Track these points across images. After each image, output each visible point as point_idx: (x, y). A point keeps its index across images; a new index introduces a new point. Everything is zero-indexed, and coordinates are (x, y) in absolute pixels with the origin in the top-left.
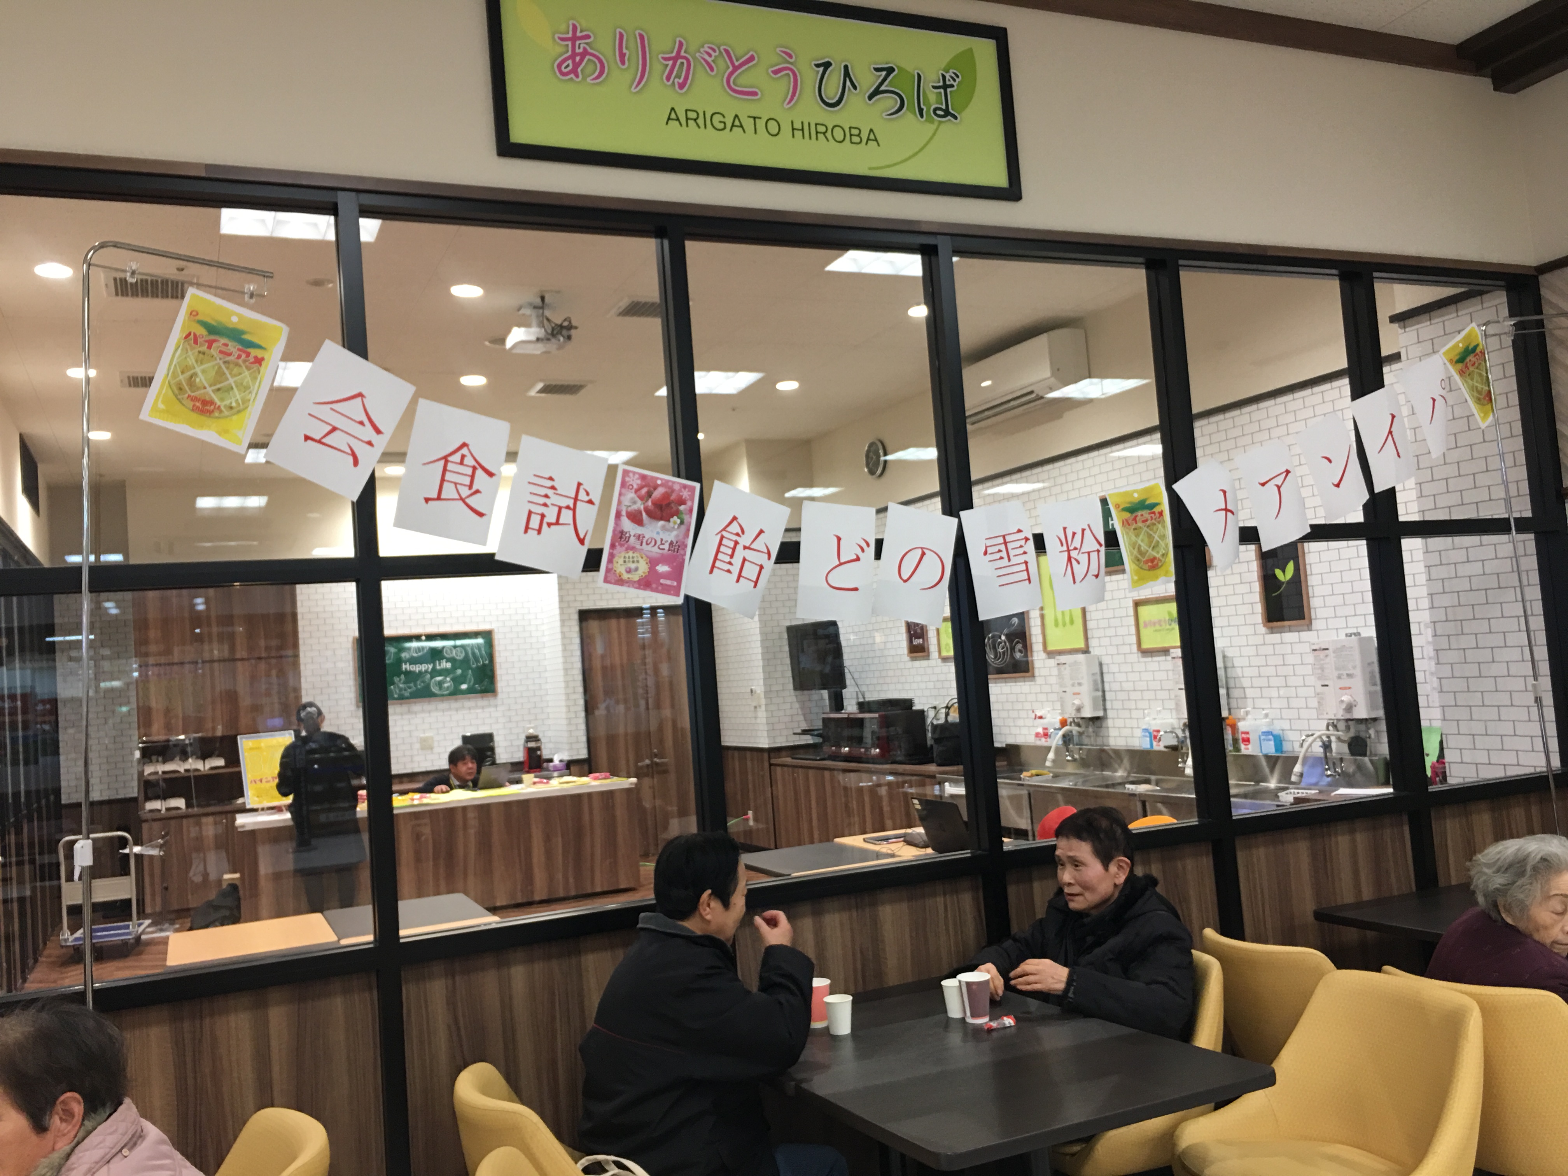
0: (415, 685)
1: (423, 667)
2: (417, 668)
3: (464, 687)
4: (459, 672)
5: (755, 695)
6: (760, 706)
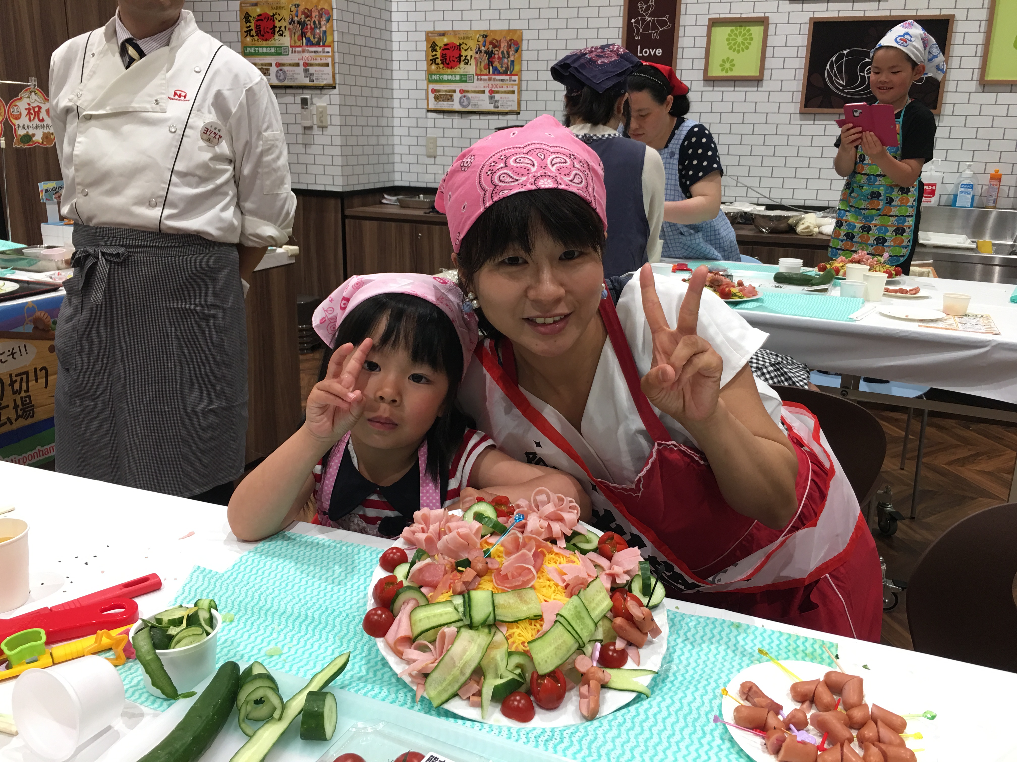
5: (313, 109)
6: (323, 128)
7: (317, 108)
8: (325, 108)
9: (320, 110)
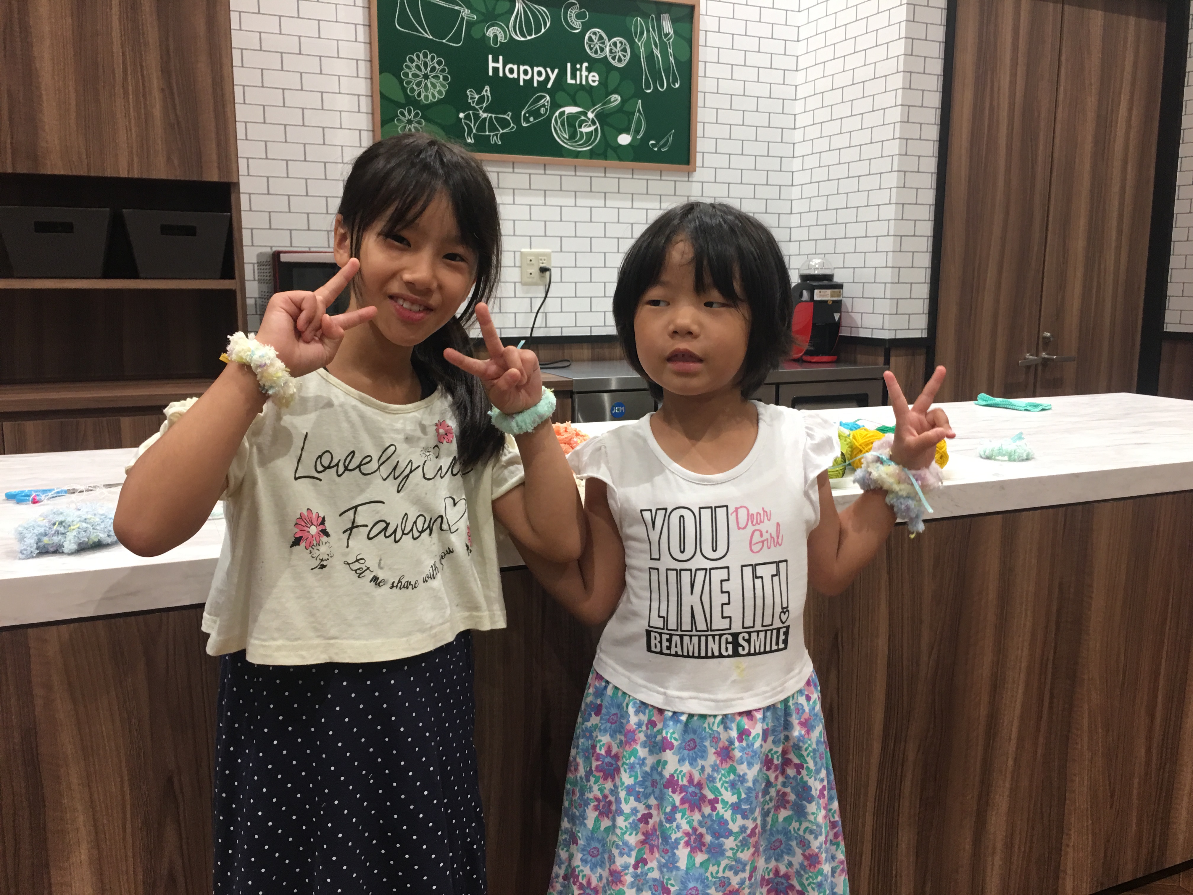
0: (516, 119)
1: (537, 74)
2: (521, 73)
3: (624, 139)
4: (616, 99)
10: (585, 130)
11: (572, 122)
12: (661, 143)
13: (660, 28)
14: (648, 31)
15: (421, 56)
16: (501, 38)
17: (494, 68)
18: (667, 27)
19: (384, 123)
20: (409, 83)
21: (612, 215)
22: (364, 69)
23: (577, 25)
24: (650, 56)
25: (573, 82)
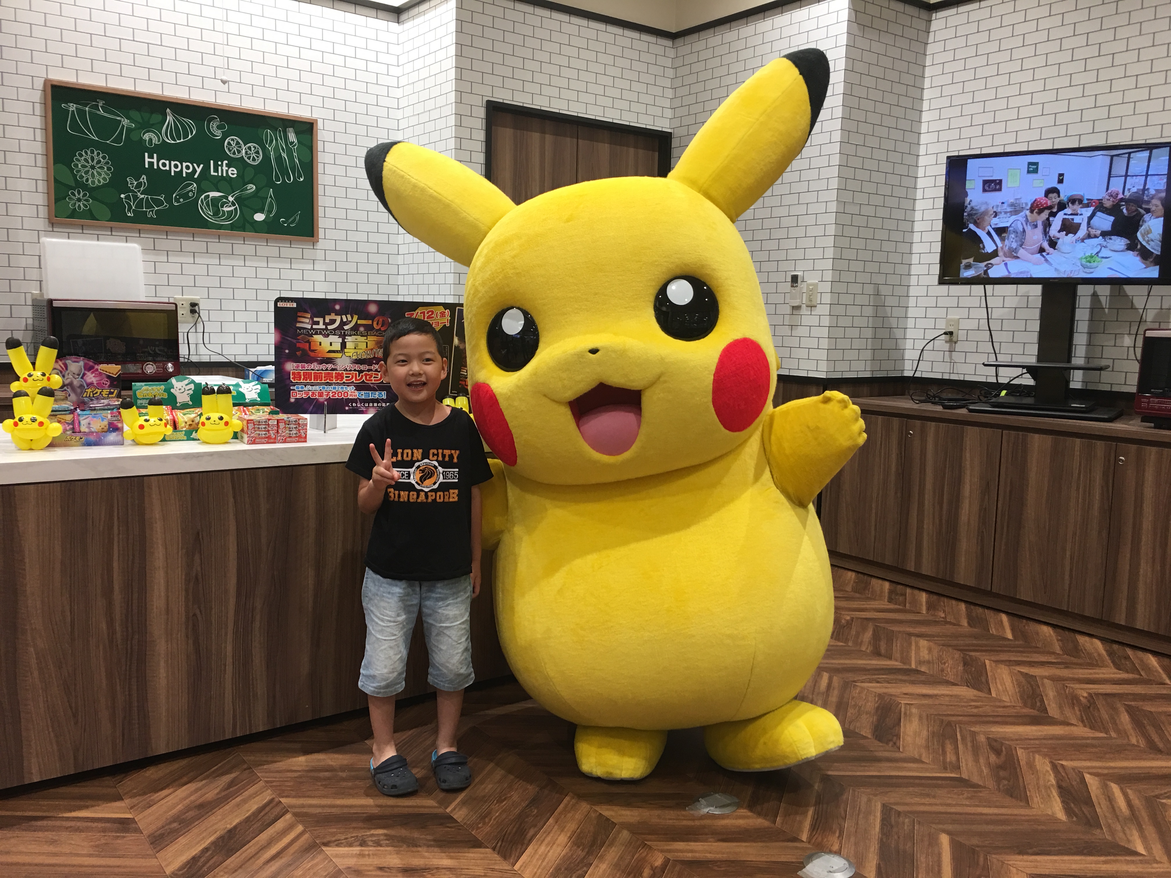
0: (169, 200)
1: (185, 168)
2: (172, 167)
3: (259, 217)
4: (252, 188)
5: (803, 287)
6: (812, 307)
7: (808, 285)
8: (816, 285)
9: (811, 287)
10: (226, 209)
11: (216, 203)
12: (290, 220)
13: (286, 138)
14: (277, 140)
15: (89, 153)
16: (155, 140)
17: (149, 162)
18: (292, 137)
19: (57, 200)
20: (78, 171)
21: (251, 272)
22: (41, 161)
23: (218, 134)
24: (279, 158)
25: (216, 174)
